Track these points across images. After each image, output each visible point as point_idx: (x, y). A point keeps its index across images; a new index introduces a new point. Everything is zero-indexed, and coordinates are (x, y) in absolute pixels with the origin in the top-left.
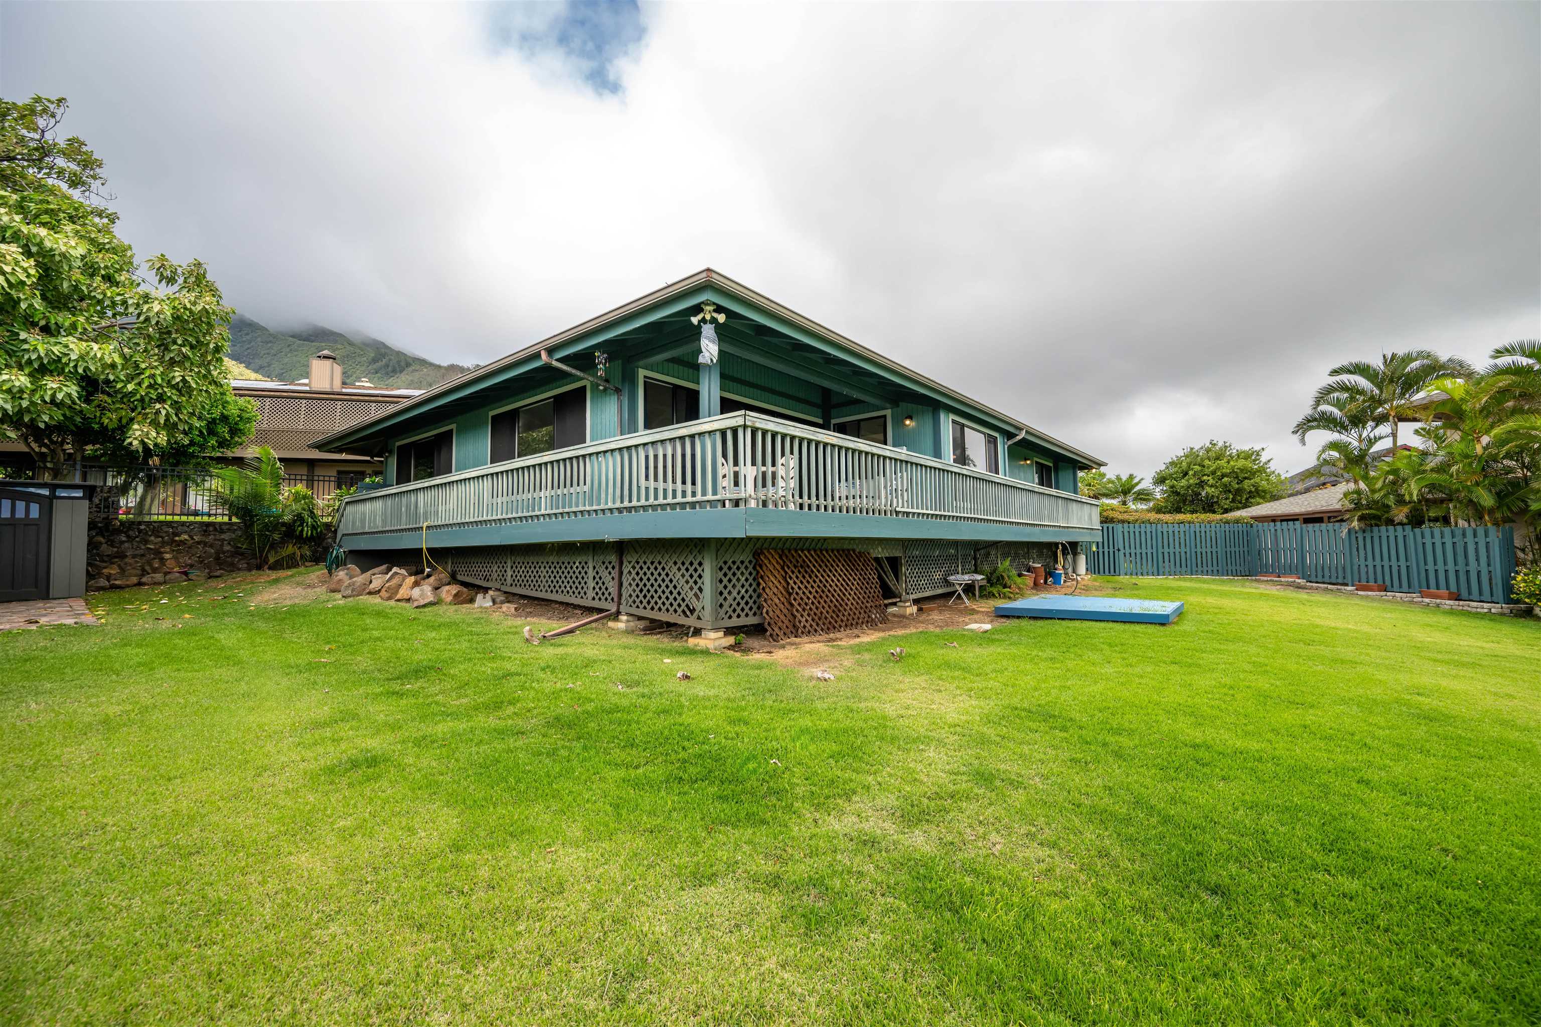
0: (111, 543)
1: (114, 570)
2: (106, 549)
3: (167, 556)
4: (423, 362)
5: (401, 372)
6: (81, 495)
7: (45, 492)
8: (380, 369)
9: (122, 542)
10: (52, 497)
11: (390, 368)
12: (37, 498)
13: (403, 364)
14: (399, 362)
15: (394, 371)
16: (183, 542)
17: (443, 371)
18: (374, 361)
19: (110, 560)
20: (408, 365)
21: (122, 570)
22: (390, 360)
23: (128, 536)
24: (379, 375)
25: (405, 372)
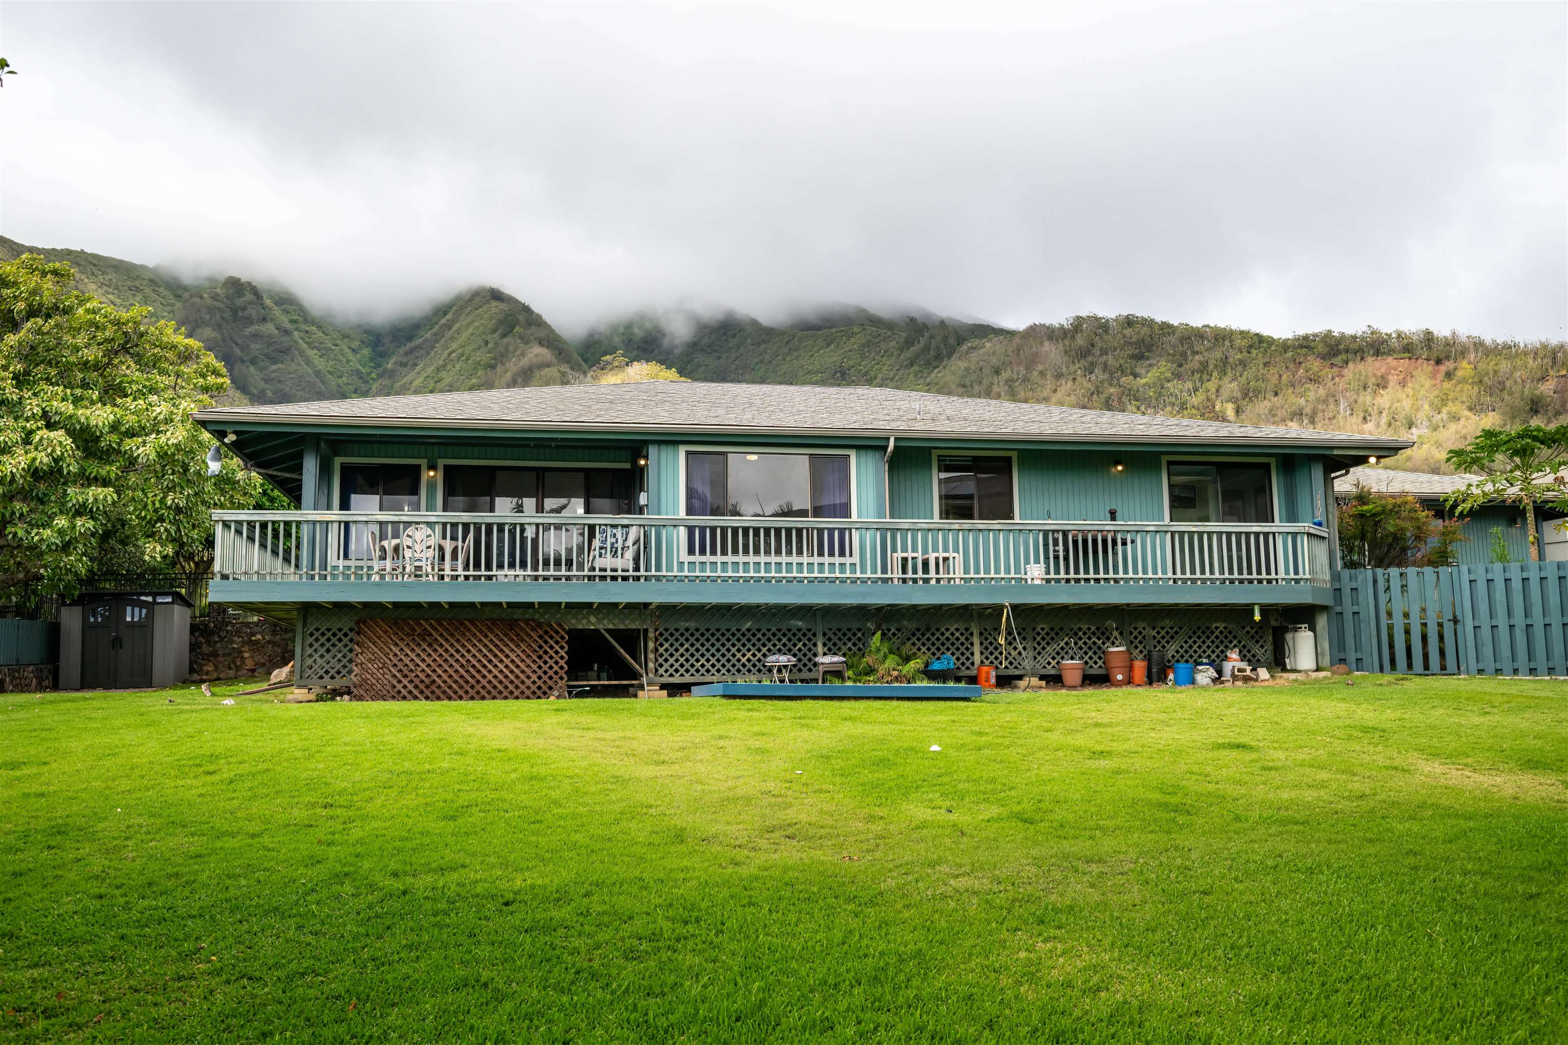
0: (209, 643)
1: (210, 668)
2: (205, 649)
3: (246, 655)
4: (984, 331)
5: (949, 356)
6: (169, 600)
7: (150, 599)
8: (917, 356)
9: (216, 642)
10: (154, 603)
11: (932, 353)
12: (143, 604)
13: (951, 341)
14: (945, 338)
15: (939, 357)
16: (257, 641)
17: (1017, 340)
18: (909, 343)
19: (208, 657)
20: (960, 340)
21: (216, 668)
22: (932, 337)
23: (219, 637)
24: (916, 368)
25: (956, 355)
